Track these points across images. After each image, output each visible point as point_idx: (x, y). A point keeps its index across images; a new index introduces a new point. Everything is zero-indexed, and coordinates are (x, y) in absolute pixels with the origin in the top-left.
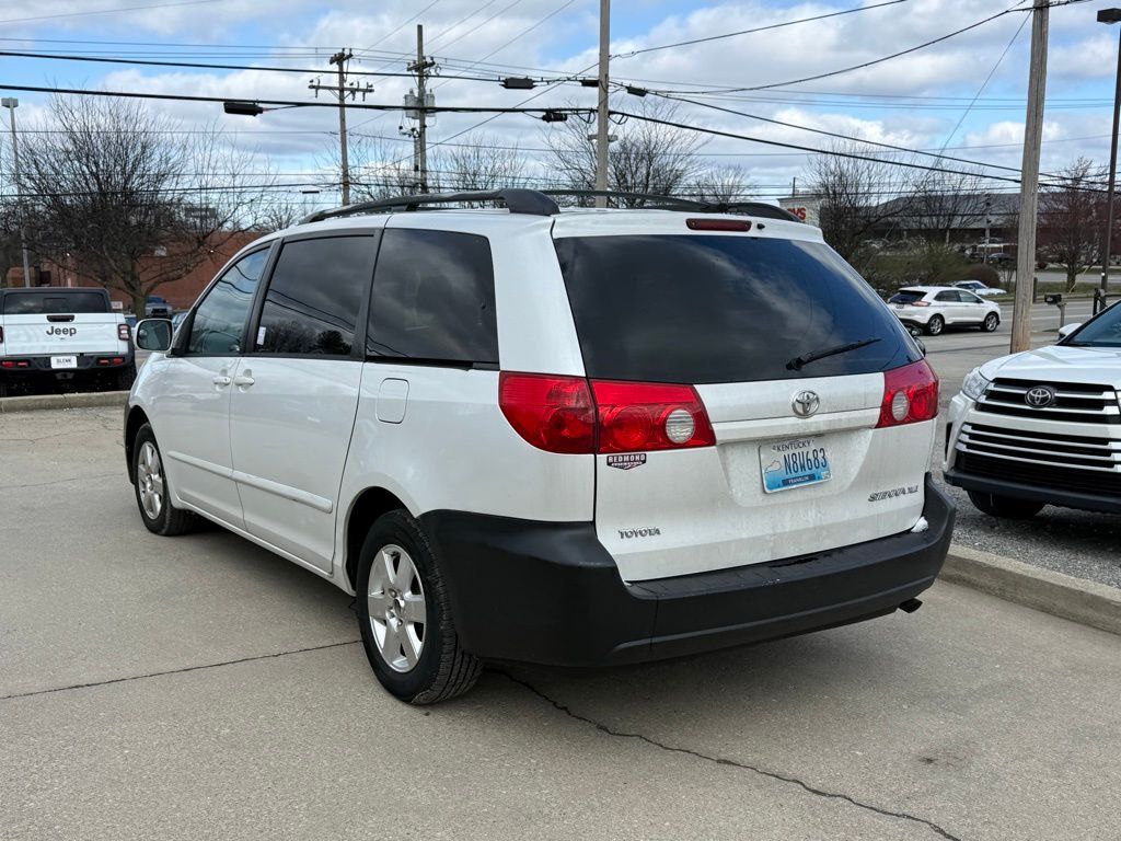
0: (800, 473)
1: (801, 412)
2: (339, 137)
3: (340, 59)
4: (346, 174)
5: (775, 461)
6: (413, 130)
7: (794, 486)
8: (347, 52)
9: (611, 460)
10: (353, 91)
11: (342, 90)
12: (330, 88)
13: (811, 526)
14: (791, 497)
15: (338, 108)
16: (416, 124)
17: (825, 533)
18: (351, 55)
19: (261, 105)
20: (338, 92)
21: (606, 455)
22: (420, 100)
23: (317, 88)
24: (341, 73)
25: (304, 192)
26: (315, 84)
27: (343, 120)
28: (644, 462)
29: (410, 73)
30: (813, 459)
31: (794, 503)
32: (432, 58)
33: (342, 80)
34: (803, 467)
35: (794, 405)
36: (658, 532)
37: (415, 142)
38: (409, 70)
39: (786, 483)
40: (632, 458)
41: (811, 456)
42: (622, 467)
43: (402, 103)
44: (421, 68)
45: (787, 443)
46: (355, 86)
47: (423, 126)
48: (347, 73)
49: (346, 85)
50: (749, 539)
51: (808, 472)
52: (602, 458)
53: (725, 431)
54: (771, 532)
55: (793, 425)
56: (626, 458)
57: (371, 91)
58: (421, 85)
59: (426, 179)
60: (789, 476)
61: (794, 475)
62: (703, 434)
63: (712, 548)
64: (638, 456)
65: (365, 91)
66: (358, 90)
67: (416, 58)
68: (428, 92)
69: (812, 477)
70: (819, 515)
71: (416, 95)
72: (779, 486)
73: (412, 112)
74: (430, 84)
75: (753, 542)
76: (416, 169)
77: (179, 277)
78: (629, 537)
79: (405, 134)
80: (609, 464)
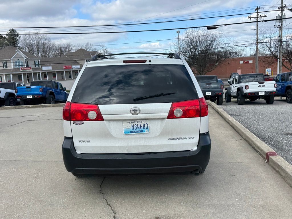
0: (137, 130)
1: (134, 113)
2: (256, 30)
3: (257, 9)
4: (257, 40)
5: (128, 126)
6: (279, 26)
7: (134, 133)
8: (259, 7)
9: (74, 122)
10: (261, 17)
11: (257, 17)
12: (254, 17)
13: (142, 145)
14: (135, 136)
15: (256, 23)
16: (280, 24)
17: (148, 147)
18: (260, 8)
19: (217, 26)
20: (256, 18)
21: (73, 121)
22: (281, 17)
23: (251, 18)
24: (257, 13)
25: (245, 46)
26: (250, 17)
27: (257, 26)
28: (83, 124)
29: (279, 10)
30: (143, 126)
31: (136, 138)
32: (285, 5)
33: (258, 15)
34: (139, 128)
35: (130, 111)
36: (89, 142)
37: (279, 29)
38: (278, 9)
39: (131, 132)
40: (80, 122)
41: (142, 125)
42: (77, 125)
43: (275, 18)
44: (282, 8)
45: (133, 121)
46: (261, 16)
47: (282, 24)
48: (259, 12)
49: (259, 16)
50: (119, 146)
51: (140, 130)
52: (72, 122)
53: (106, 117)
54: (127, 145)
55: (131, 116)
56: (78, 122)
57: (266, 17)
58: (282, 13)
59: (282, 39)
60: (133, 130)
61: (135, 130)
62: (99, 118)
63: (105, 147)
64: (81, 122)
65: (264, 17)
66: (262, 17)
67: (281, 5)
68: (284, 14)
69: (142, 131)
70: (146, 142)
71: (280, 16)
72: (129, 133)
73: (278, 21)
74: (284, 12)
75: (120, 147)
76: (279, 37)
77: (211, 71)
78: (81, 142)
79: (276, 27)
80: (74, 124)
